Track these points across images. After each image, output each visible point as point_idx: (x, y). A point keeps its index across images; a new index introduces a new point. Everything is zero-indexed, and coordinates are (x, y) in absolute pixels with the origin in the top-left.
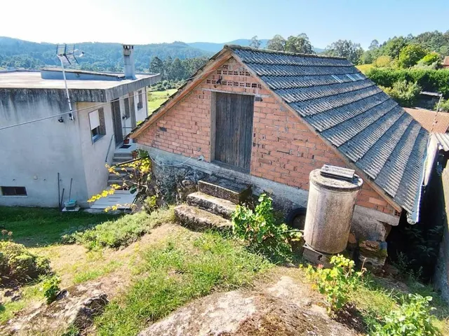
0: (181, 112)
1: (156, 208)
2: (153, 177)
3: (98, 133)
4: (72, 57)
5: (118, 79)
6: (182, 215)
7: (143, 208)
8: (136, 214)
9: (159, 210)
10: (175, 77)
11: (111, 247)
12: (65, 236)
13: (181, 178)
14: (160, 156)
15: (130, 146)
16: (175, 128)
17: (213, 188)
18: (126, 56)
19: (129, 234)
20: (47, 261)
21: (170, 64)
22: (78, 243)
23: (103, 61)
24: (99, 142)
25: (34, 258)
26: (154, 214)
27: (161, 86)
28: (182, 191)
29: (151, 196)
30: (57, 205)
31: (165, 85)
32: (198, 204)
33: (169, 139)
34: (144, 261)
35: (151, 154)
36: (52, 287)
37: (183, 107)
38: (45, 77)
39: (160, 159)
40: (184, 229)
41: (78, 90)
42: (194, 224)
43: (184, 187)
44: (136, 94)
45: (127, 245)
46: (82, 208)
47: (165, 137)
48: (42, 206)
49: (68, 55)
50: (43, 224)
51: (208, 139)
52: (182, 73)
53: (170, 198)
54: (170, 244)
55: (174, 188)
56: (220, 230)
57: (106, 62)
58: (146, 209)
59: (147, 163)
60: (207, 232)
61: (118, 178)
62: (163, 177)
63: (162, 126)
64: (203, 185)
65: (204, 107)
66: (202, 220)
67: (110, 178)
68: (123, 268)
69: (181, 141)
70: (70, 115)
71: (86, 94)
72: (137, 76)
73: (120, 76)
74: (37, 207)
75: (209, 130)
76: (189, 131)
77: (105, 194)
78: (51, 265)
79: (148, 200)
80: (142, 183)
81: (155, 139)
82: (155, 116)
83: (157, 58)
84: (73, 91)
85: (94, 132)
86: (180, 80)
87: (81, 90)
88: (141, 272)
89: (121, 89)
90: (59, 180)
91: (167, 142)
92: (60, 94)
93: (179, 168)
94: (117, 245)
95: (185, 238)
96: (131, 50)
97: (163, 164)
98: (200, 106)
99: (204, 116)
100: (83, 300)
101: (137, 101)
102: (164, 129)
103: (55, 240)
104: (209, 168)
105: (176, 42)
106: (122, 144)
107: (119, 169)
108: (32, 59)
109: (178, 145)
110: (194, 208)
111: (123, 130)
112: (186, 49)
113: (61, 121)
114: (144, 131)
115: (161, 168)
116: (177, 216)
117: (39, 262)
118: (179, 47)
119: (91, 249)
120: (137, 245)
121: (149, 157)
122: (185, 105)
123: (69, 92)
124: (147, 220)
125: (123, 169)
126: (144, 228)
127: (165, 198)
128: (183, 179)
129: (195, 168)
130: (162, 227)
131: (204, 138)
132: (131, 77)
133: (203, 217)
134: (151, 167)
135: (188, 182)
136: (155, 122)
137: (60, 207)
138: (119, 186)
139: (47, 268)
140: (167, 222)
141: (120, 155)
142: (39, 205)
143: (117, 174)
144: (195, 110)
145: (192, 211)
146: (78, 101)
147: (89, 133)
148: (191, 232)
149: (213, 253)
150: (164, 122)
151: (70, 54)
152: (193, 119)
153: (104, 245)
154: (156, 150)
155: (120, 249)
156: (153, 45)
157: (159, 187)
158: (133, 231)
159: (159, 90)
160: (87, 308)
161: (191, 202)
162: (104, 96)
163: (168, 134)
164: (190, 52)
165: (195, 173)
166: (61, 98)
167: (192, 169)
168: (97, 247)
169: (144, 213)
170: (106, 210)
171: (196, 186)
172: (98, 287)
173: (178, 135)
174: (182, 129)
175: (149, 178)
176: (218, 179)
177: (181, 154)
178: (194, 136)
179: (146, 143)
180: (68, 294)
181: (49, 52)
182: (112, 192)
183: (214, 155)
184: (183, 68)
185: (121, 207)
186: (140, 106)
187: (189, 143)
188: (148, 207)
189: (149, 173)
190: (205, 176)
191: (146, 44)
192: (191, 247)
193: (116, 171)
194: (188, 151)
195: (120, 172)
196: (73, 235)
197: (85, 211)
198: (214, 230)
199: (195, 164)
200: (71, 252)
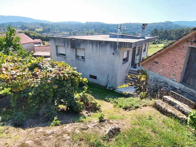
0: (168, 55)
1: (145, 98)
2: (146, 84)
3: (125, 60)
4: (122, 29)
5: (138, 38)
6: (159, 105)
7: (139, 96)
8: (136, 98)
9: (146, 99)
10: (163, 38)
11: (123, 108)
12: (106, 98)
13: (161, 87)
14: (152, 75)
15: (137, 68)
16: (162, 63)
17: (179, 96)
18: (143, 28)
19: (131, 106)
20: (100, 106)
21: (161, 32)
22: (110, 102)
23: (131, 30)
24: (125, 64)
25: (96, 103)
26: (144, 100)
27: (154, 42)
28: (160, 93)
29: (144, 92)
30: (105, 86)
31: (157, 42)
32: (168, 102)
33: (159, 67)
34: (137, 120)
35: (148, 73)
36: (102, 117)
37: (170, 53)
38: (110, 37)
39: (152, 76)
40: (158, 112)
41: (122, 42)
42: (164, 111)
43: (162, 92)
44: (144, 45)
45: (130, 110)
46: (114, 89)
47: (156, 66)
48: (101, 85)
49: (121, 29)
50: (99, 91)
51: (181, 71)
52: (167, 36)
53: (153, 95)
54: (150, 117)
55: (156, 91)
56: (179, 119)
57: (132, 31)
58: (140, 97)
59: (145, 77)
60: (171, 118)
61: (130, 80)
62: (152, 85)
63: (156, 61)
64: (172, 93)
65: (182, 54)
66: (170, 110)
67: (126, 79)
68: (128, 119)
69: (164, 69)
70: (117, 52)
71: (125, 44)
72: (146, 37)
73: (139, 37)
74: (99, 85)
75: (182, 66)
76: (170, 65)
77: (124, 86)
78: (101, 108)
79: (142, 93)
80: (140, 85)
81: (151, 66)
82: (154, 56)
83: (155, 29)
84: (120, 43)
85: (124, 60)
86: (165, 40)
87: (123, 42)
88: (135, 124)
89: (139, 43)
90: (108, 76)
91: (157, 69)
92: (115, 44)
93: (160, 82)
94: (126, 109)
95: (158, 116)
96: (146, 26)
97: (153, 79)
98: (180, 54)
99: (180, 59)
100: (112, 126)
101: (143, 49)
102: (157, 63)
103: (103, 99)
104: (178, 85)
105: (167, 22)
106: (133, 66)
107: (132, 77)
108: (105, 30)
109: (163, 71)
110: (166, 103)
111: (135, 60)
112: (172, 25)
113: (113, 54)
114: (146, 62)
115: (151, 80)
116: (156, 105)
117: (98, 105)
118: (168, 24)
119: (115, 106)
120: (134, 112)
121: (146, 74)
122: (171, 52)
123: (119, 43)
124: (140, 102)
125: (134, 77)
126: (139, 105)
127: (150, 94)
128: (162, 88)
129: (169, 84)
130: (147, 107)
131: (179, 70)
132: (143, 38)
133: (170, 109)
134: (146, 79)
135: (165, 90)
136: (153, 59)
137: (106, 87)
138: (131, 84)
139: (100, 108)
140: (150, 106)
141: (132, 71)
142: (99, 84)
143: (131, 79)
144: (176, 55)
145: (164, 104)
146: (121, 47)
147: (122, 60)
148: (162, 115)
149: (173, 129)
150: (158, 59)
151: (122, 28)
152: (174, 60)
153: (121, 107)
154: (151, 72)
155: (127, 111)
156: (154, 24)
157: (148, 89)
158: (133, 105)
159: (153, 44)
160: (113, 130)
161: (164, 100)
162: (132, 46)
163: (159, 65)
164: (173, 26)
165: (169, 86)
166: (115, 45)
167: (168, 84)
168: (118, 107)
169: (139, 99)
170: (124, 93)
171: (169, 93)
172: (118, 124)
173: (163, 66)
174: (166, 64)
175: (144, 84)
176: (183, 92)
177: (163, 76)
178: (172, 68)
179: (146, 68)
180: (106, 122)
181: (112, 27)
182: (127, 86)
183: (182, 79)
184: (168, 34)
185: (130, 93)
186: (144, 51)
187: (169, 71)
188: (141, 96)
189: (145, 81)
190: (175, 89)
191: (151, 23)
192: (161, 122)
193: (131, 78)
194: (168, 75)
195: (132, 78)
196: (109, 99)
197: (114, 90)
198: (175, 118)
199: (170, 82)
200: (108, 105)
